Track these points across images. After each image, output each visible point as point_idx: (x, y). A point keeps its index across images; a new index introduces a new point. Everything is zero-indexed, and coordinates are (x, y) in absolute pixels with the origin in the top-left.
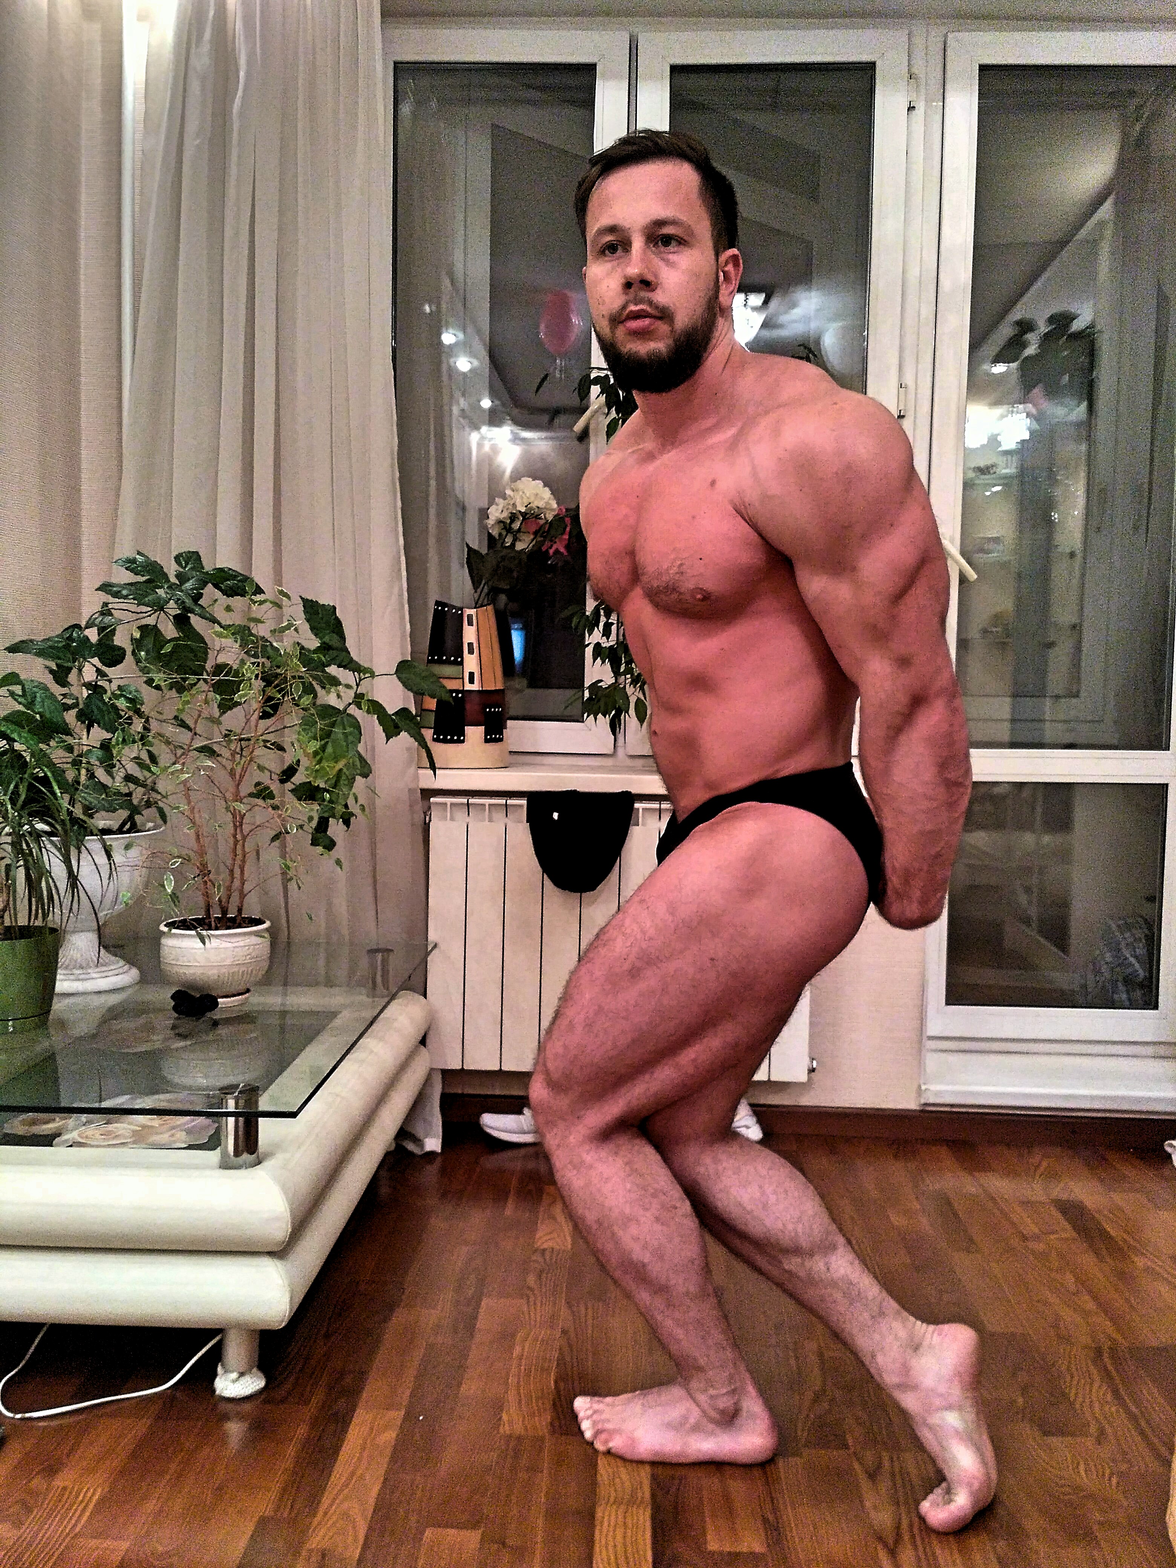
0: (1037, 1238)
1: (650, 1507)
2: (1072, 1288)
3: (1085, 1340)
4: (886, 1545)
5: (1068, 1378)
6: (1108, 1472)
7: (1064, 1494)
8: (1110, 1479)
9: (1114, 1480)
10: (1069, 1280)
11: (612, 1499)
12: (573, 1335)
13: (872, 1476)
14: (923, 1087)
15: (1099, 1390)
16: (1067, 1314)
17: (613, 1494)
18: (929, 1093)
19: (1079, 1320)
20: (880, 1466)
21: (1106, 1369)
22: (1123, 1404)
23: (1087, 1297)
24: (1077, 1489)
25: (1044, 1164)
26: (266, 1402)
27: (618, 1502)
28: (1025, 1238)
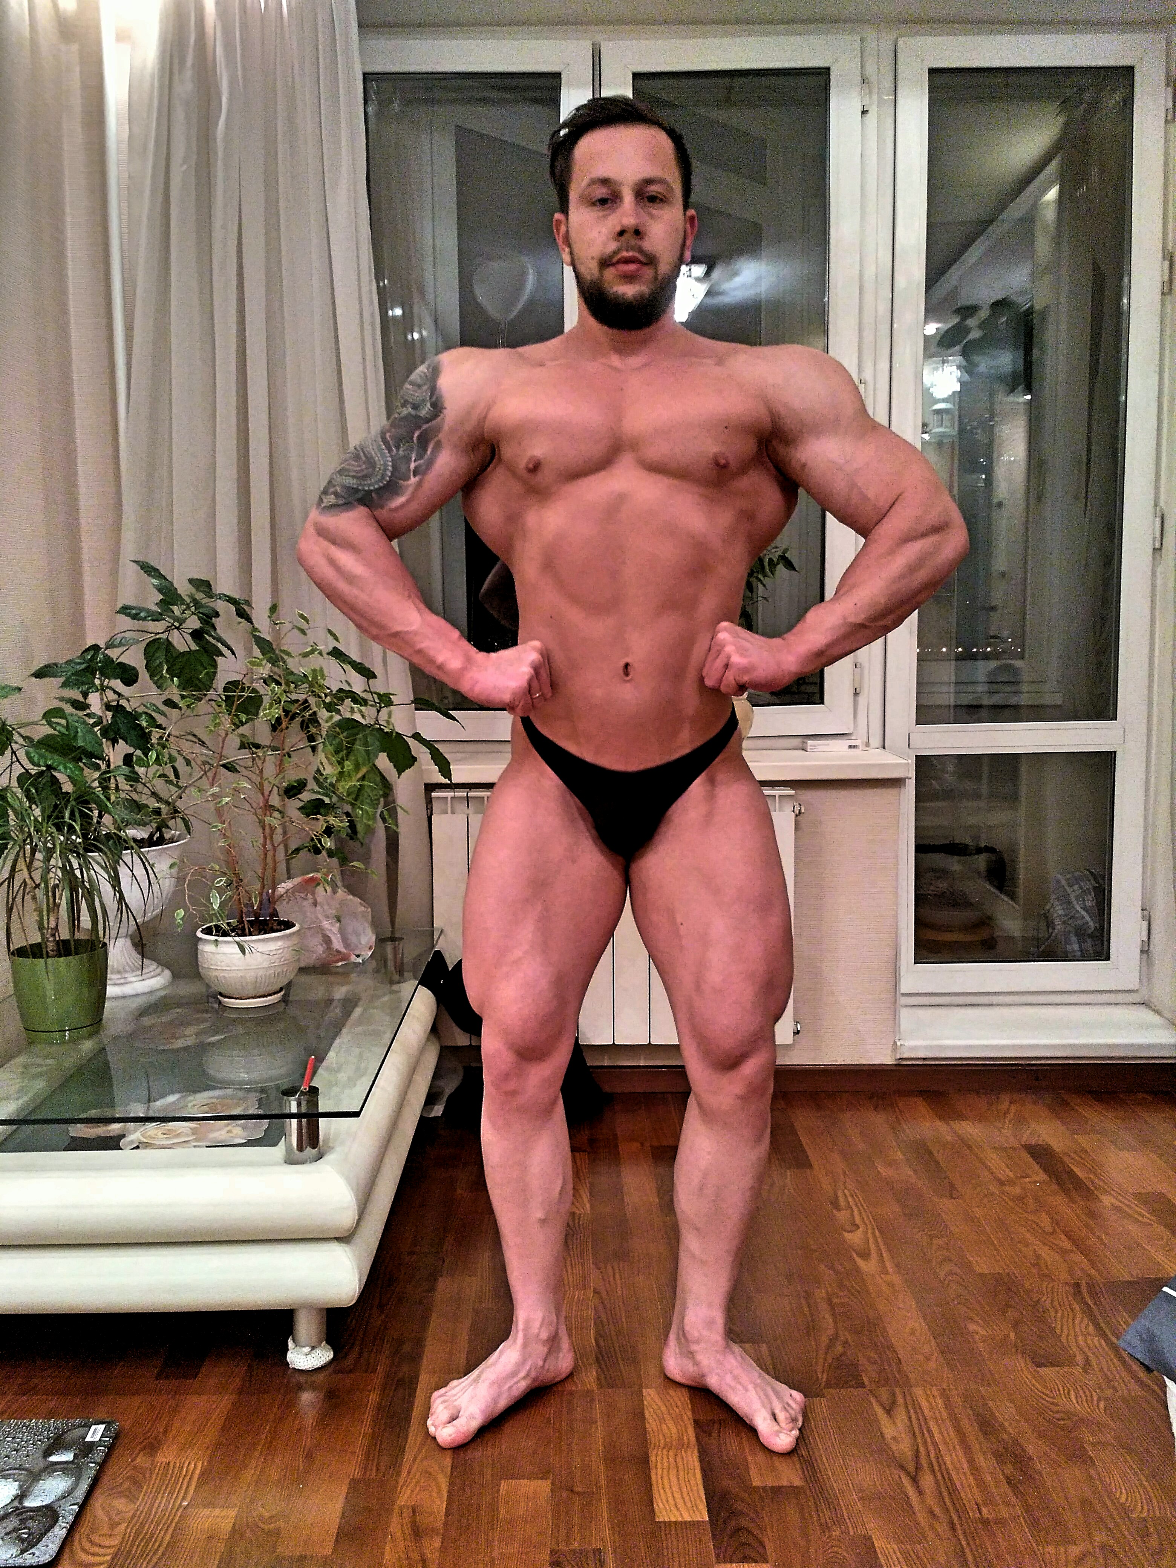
0: (1012, 1183)
1: (696, 1451)
2: (1049, 1229)
3: (1064, 1276)
4: (908, 1474)
5: (1053, 1314)
6: (1095, 1399)
7: (1059, 1420)
8: (1098, 1406)
9: (1102, 1404)
10: (1045, 1221)
11: (662, 1445)
12: (604, 1294)
13: (889, 1412)
14: (899, 1043)
15: (1083, 1324)
16: (1045, 1252)
17: (662, 1441)
18: (903, 1049)
19: (1057, 1257)
20: (894, 1402)
21: (1086, 1304)
22: (1103, 1335)
23: (1063, 1237)
24: (1069, 1415)
25: (1013, 1109)
26: (336, 1372)
27: (668, 1447)
28: (1002, 1183)
